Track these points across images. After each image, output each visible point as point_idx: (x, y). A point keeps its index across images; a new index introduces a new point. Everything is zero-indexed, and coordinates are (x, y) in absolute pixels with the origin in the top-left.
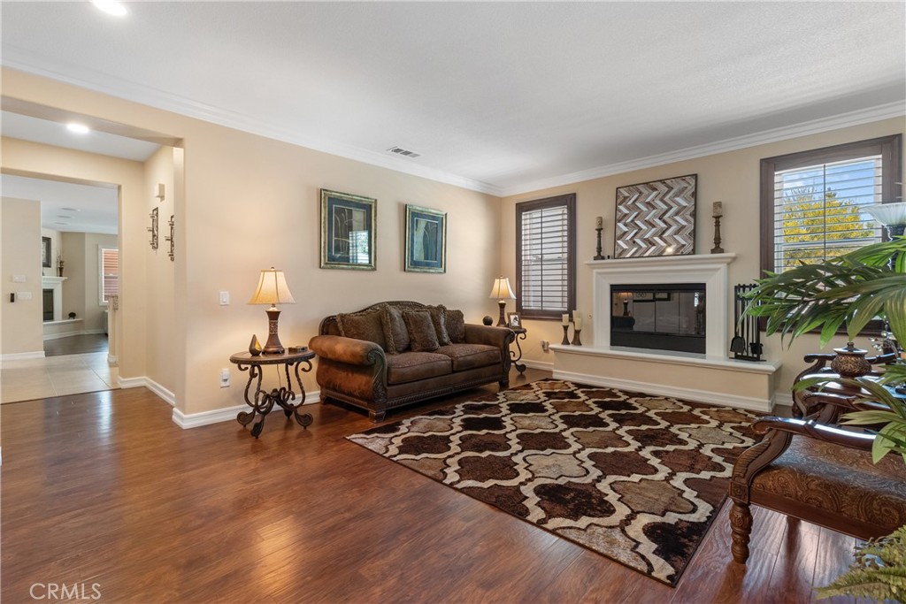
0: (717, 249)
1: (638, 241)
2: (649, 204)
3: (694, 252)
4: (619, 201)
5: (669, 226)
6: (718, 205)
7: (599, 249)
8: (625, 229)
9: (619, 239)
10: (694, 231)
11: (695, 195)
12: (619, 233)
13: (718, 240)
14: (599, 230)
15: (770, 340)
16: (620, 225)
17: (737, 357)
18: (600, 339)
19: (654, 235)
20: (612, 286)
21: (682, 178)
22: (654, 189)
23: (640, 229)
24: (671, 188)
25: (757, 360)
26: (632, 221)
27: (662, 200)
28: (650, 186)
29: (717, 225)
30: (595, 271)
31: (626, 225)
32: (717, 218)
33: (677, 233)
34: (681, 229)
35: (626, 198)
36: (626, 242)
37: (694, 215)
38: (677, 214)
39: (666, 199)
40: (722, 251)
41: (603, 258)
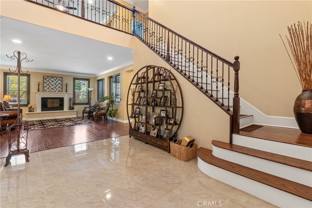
0: (66, 91)
1: (50, 88)
2: (52, 81)
3: (62, 92)
4: (44, 79)
5: (57, 86)
6: (67, 84)
7: (39, 89)
8: (46, 85)
9: (45, 87)
10: (62, 88)
11: (62, 81)
12: (44, 86)
13: (66, 90)
14: (39, 85)
15: (75, 106)
16: (45, 84)
17: (70, 110)
18: (39, 110)
19: (54, 87)
20: (42, 98)
21: (60, 77)
22: (53, 78)
23: (50, 86)
24: (57, 79)
25: (74, 110)
26: (48, 84)
27: (55, 81)
28: (52, 77)
29: (67, 87)
30: (37, 94)
31: (46, 84)
32: (67, 86)
33: (59, 88)
34: (59, 87)
35: (46, 79)
36: (47, 88)
37: (62, 85)
38: (59, 84)
39: (56, 80)
40: (67, 92)
41: (39, 91)
